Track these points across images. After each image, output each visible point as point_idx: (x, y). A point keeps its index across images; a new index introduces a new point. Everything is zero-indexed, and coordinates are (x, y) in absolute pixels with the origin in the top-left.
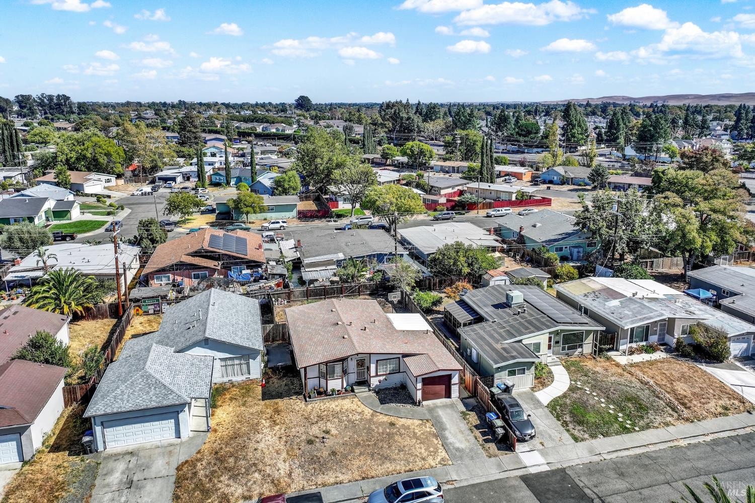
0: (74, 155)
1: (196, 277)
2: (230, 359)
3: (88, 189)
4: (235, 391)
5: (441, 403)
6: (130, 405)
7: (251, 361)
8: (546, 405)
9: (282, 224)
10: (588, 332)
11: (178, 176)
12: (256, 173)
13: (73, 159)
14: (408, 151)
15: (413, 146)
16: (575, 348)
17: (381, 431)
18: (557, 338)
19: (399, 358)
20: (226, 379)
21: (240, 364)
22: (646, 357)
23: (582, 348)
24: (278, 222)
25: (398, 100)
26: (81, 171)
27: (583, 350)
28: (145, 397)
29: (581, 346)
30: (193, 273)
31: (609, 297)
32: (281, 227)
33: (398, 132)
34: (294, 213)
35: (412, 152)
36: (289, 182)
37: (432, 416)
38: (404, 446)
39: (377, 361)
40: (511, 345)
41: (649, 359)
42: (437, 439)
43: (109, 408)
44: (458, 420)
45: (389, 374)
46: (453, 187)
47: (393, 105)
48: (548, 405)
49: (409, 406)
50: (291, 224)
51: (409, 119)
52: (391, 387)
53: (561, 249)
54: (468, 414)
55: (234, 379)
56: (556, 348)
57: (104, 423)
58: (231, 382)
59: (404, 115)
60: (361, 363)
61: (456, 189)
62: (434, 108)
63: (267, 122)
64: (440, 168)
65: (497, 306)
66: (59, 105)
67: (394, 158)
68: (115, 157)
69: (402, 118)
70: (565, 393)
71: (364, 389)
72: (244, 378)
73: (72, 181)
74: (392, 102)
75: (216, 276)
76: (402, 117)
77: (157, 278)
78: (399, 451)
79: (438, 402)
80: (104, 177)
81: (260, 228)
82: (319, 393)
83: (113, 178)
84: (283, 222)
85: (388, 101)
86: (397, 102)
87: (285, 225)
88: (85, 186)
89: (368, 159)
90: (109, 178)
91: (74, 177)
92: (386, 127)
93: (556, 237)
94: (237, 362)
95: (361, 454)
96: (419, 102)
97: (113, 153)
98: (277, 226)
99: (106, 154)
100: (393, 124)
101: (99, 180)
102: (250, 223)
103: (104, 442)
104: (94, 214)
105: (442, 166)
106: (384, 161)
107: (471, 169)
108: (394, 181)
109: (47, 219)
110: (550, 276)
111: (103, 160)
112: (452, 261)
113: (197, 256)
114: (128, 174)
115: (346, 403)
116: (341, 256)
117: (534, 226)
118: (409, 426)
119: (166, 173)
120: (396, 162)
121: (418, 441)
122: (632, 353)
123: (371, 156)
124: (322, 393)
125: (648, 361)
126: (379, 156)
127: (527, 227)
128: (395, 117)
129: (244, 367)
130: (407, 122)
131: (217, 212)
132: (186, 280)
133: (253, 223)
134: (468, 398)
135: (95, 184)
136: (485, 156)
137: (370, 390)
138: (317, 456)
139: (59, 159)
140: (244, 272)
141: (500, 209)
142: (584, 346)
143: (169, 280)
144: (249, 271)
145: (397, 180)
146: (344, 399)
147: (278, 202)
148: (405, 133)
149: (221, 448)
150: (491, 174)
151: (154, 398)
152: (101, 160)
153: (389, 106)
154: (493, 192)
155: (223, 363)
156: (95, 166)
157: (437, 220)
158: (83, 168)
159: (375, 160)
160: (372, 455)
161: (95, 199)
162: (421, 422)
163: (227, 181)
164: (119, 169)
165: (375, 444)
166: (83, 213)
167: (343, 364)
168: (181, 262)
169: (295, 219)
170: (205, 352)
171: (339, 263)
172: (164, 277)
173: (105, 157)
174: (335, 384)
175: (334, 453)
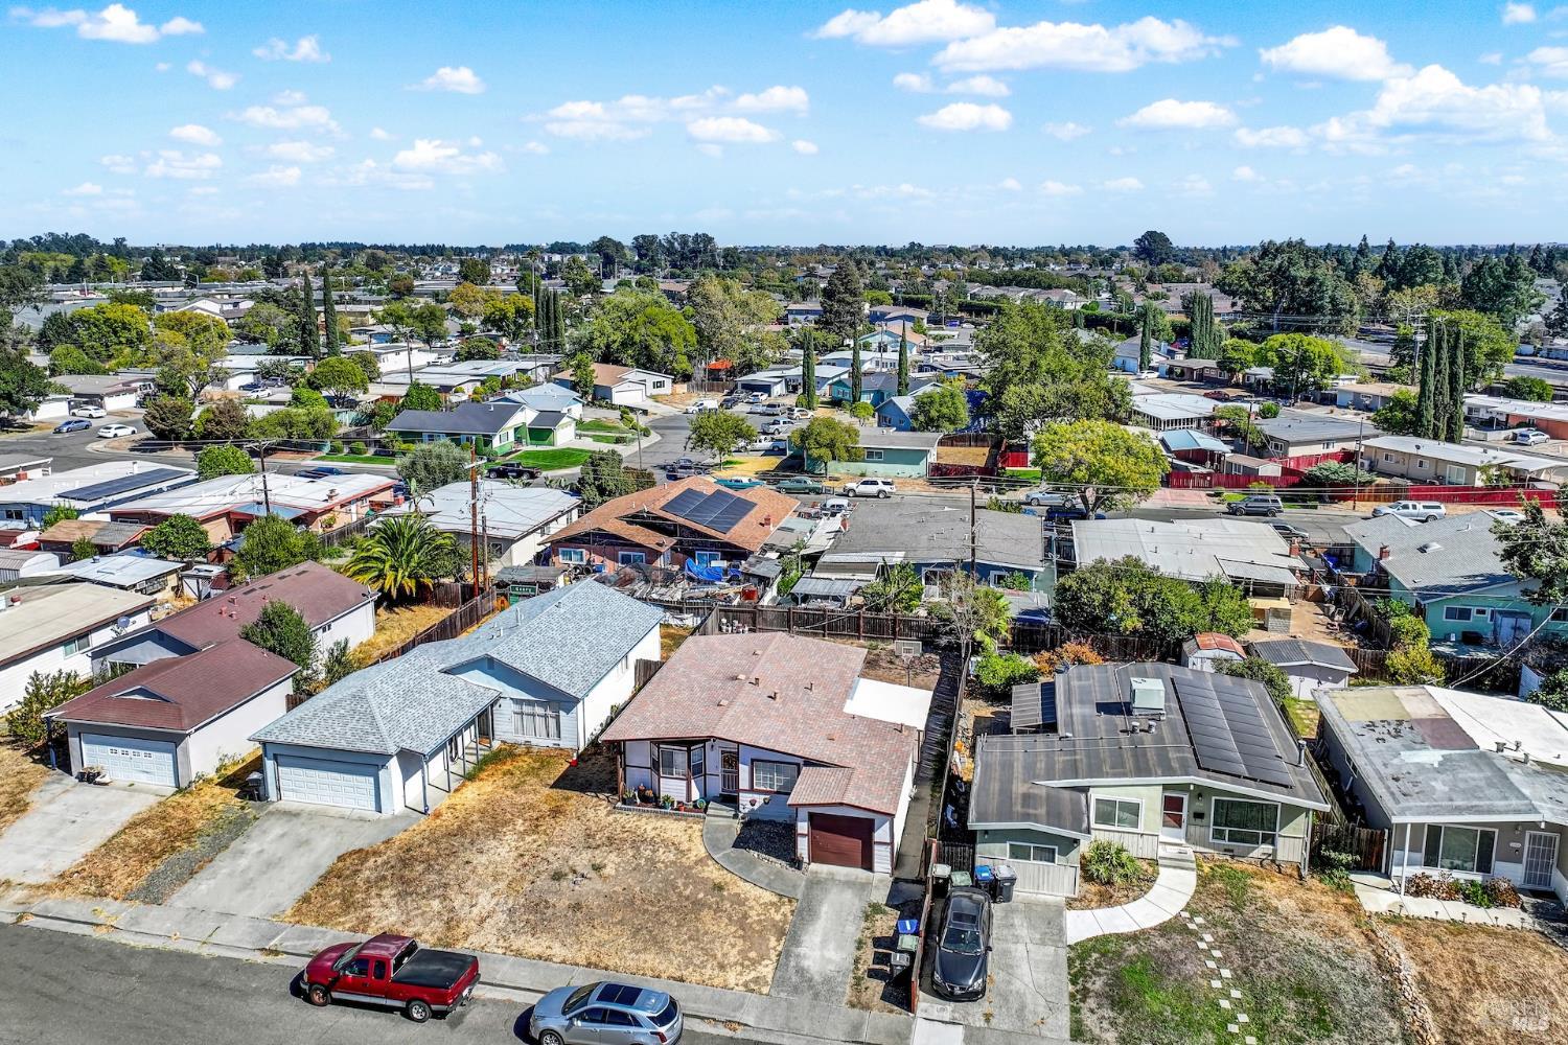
0: (618, 337)
1: (626, 560)
2: (529, 703)
3: (620, 397)
4: (525, 763)
5: (846, 875)
6: (313, 737)
7: (562, 713)
8: (1071, 942)
9: (881, 486)
10: (1292, 812)
11: (776, 383)
12: (907, 385)
13: (616, 344)
14: (1270, 354)
15: (1283, 345)
16: (1253, 840)
17: (687, 892)
18: (1199, 806)
19: (798, 765)
20: (521, 739)
21: (546, 716)
22: (1456, 910)
23: (1273, 843)
24: (875, 483)
25: (1295, 239)
26: (625, 365)
27: (1275, 851)
28: (338, 729)
29: (1270, 839)
30: (620, 553)
31: (1428, 740)
32: (880, 492)
33: (1286, 311)
34: (921, 468)
35: (1282, 358)
36: (941, 405)
37: (806, 896)
38: (706, 933)
39: (753, 760)
40: (1053, 792)
41: (1459, 918)
42: (778, 940)
43: (285, 734)
44: (851, 918)
45: (778, 793)
46: (1327, 442)
47: (1279, 250)
48: (1076, 944)
49: (779, 864)
50: (908, 490)
51: (1311, 281)
52: (781, 820)
53: (1464, 614)
54: (885, 913)
55: (534, 741)
56: (1196, 830)
57: (280, 759)
58: (528, 746)
59: (1301, 272)
60: (731, 760)
61: (1336, 448)
62: (1422, 257)
63: (1038, 285)
64: (1352, 398)
65: (1103, 708)
66: (695, 252)
67: (1247, 371)
68: (677, 344)
69: (1294, 280)
70: (1143, 932)
71: (728, 811)
72: (550, 743)
73: (596, 382)
74: (1278, 242)
75: (660, 563)
76: (1295, 278)
77: (564, 554)
78: (690, 939)
79: (842, 872)
80: (652, 378)
81: (841, 491)
82: (645, 800)
83: (668, 382)
84: (885, 483)
85: (1266, 241)
86: (1290, 244)
87: (887, 488)
88: (614, 390)
89: (1191, 370)
90: (661, 379)
91: (601, 373)
92: (1257, 299)
93: (1456, 582)
94: (539, 710)
95: (621, 922)
96: (1392, 243)
97: (673, 336)
98: (872, 489)
99: (663, 338)
100: (1275, 294)
101: (642, 383)
102: (831, 479)
103: (279, 789)
104: (597, 439)
105: (1357, 395)
106: (1226, 376)
107: (1399, 404)
108: (1199, 420)
109: (518, 440)
110: (1355, 670)
111: (657, 348)
112: (1098, 598)
113: (637, 523)
114: (699, 374)
115: (673, 829)
116: (897, 558)
117: (1423, 550)
118: (747, 899)
119: (760, 377)
120: (1252, 380)
121: (741, 932)
122: (1418, 888)
123: (1196, 363)
124: (650, 799)
125: (1453, 922)
126: (1212, 363)
127: (1402, 551)
128: (1281, 277)
129: (552, 723)
130: (1307, 290)
131: (789, 453)
132: (608, 563)
133: (837, 480)
134: (913, 882)
135: (632, 389)
136: (1431, 373)
137: (735, 816)
138: (546, 902)
139: (596, 343)
140: (714, 564)
141: (1410, 503)
142: (1280, 841)
143: (582, 560)
144: (725, 564)
145: (1205, 418)
146: (679, 820)
147: (892, 444)
148: (1299, 313)
149: (421, 846)
150: (1451, 418)
151: (349, 734)
152: (654, 348)
153: (1268, 251)
154: (1426, 464)
155: (517, 708)
156: (647, 361)
157: (1234, 513)
158: (629, 361)
159: (1206, 372)
160: (638, 930)
161: (617, 414)
162: (775, 899)
163: (854, 397)
164: (683, 364)
165: (657, 914)
166: (580, 436)
167: (689, 751)
168: (600, 529)
169: (921, 481)
170: (489, 683)
171: (884, 571)
172: (576, 553)
173: (662, 343)
174: (672, 788)
175: (576, 907)
